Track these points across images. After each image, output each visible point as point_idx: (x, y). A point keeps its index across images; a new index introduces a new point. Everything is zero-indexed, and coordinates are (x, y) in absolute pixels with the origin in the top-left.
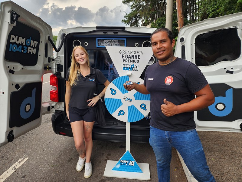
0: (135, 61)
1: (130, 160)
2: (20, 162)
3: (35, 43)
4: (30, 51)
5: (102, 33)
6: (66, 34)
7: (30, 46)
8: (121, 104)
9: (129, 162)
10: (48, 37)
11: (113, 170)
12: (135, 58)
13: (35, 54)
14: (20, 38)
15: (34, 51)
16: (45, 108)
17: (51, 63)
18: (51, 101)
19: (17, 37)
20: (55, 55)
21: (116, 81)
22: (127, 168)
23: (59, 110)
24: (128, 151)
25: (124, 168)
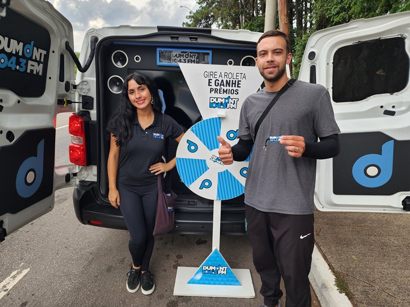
0: (232, 92)
1: (219, 266)
2: (14, 277)
3: (41, 54)
4: (32, 68)
5: (168, 39)
6: (100, 39)
7: (31, 59)
8: (207, 168)
9: (218, 268)
10: (66, 44)
11: (189, 283)
12: (232, 86)
13: (40, 74)
14: (14, 42)
15: (39, 69)
16: (61, 177)
17: (70, 93)
18: (71, 164)
19: (7, 39)
20: (78, 78)
21: (197, 128)
22: (214, 279)
23: (86, 180)
24: (216, 250)
25: (209, 279)
